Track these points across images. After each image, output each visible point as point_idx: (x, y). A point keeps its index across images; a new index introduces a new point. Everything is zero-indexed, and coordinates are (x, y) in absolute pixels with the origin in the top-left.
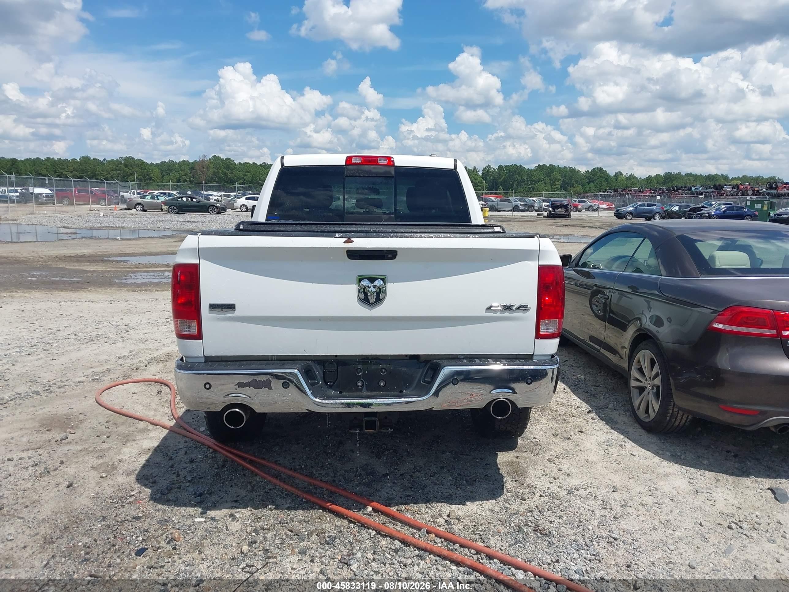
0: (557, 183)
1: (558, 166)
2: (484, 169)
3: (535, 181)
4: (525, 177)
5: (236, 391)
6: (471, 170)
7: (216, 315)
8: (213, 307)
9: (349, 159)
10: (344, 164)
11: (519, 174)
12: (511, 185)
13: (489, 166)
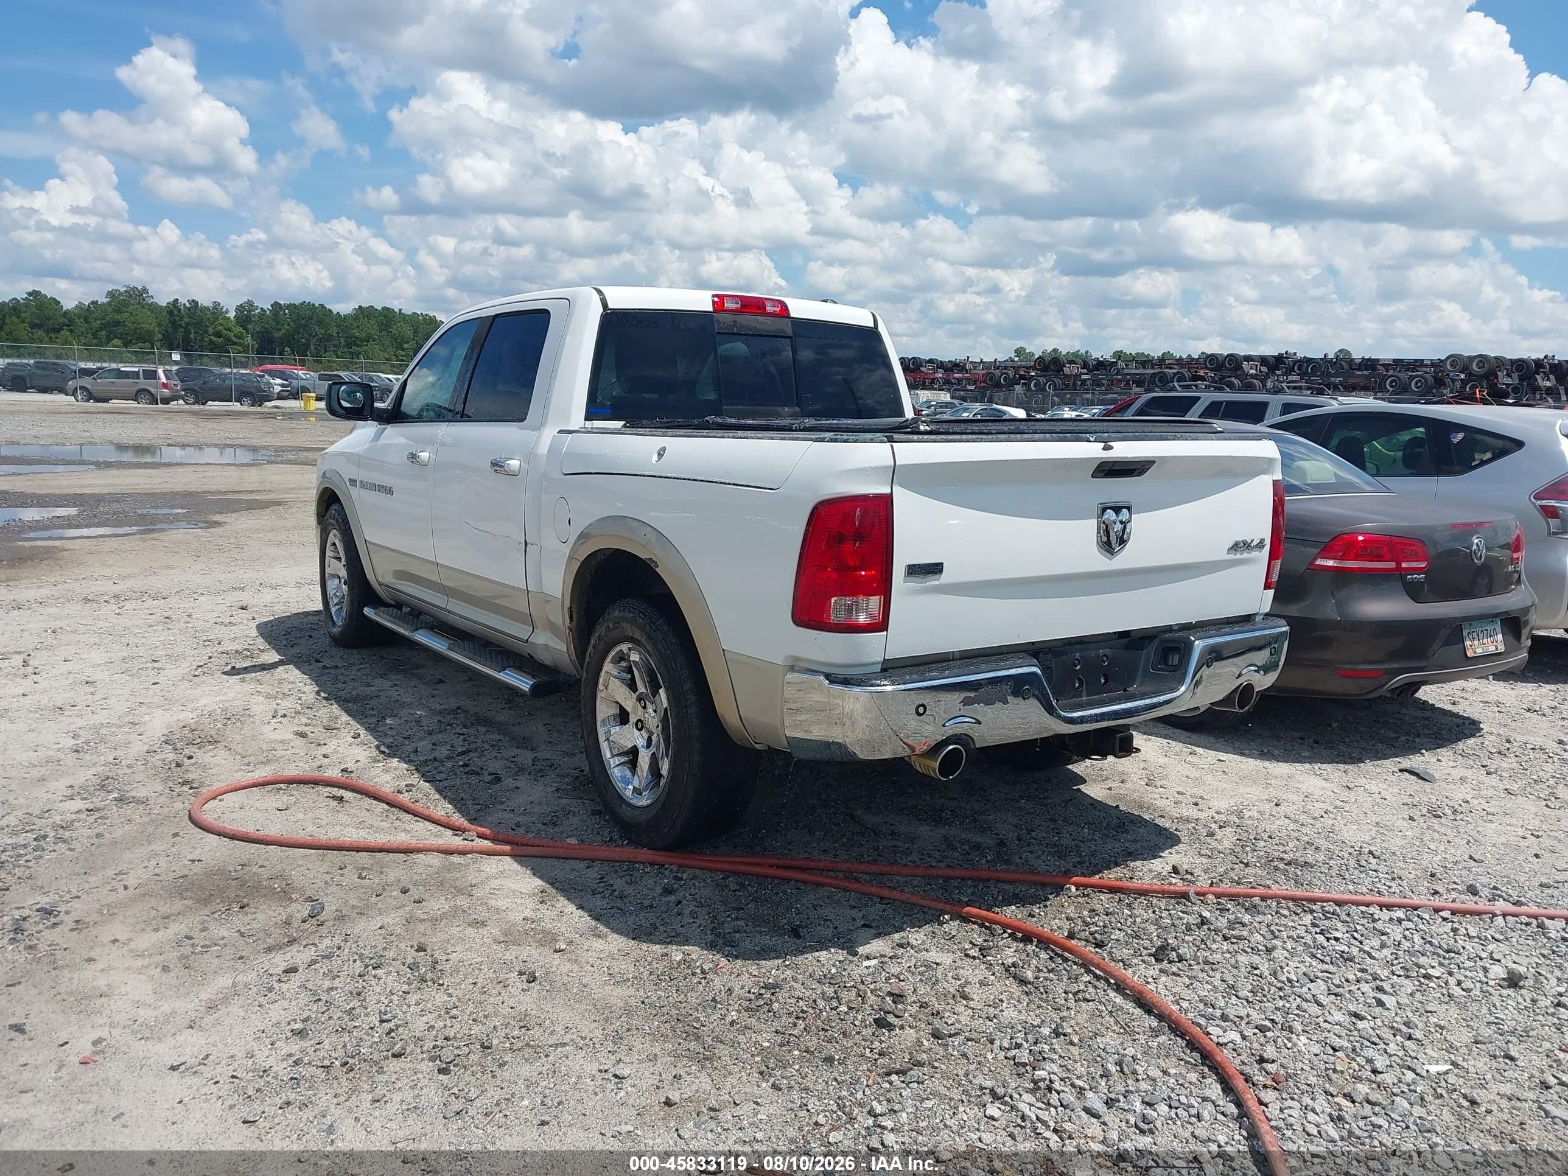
0: (405, 346)
1: (400, 310)
2: (240, 308)
3: (361, 340)
4: (333, 331)
5: (961, 713)
6: (208, 308)
7: (916, 584)
8: (914, 571)
9: (719, 302)
10: (711, 309)
11: (320, 323)
12: (305, 344)
13: (250, 303)
